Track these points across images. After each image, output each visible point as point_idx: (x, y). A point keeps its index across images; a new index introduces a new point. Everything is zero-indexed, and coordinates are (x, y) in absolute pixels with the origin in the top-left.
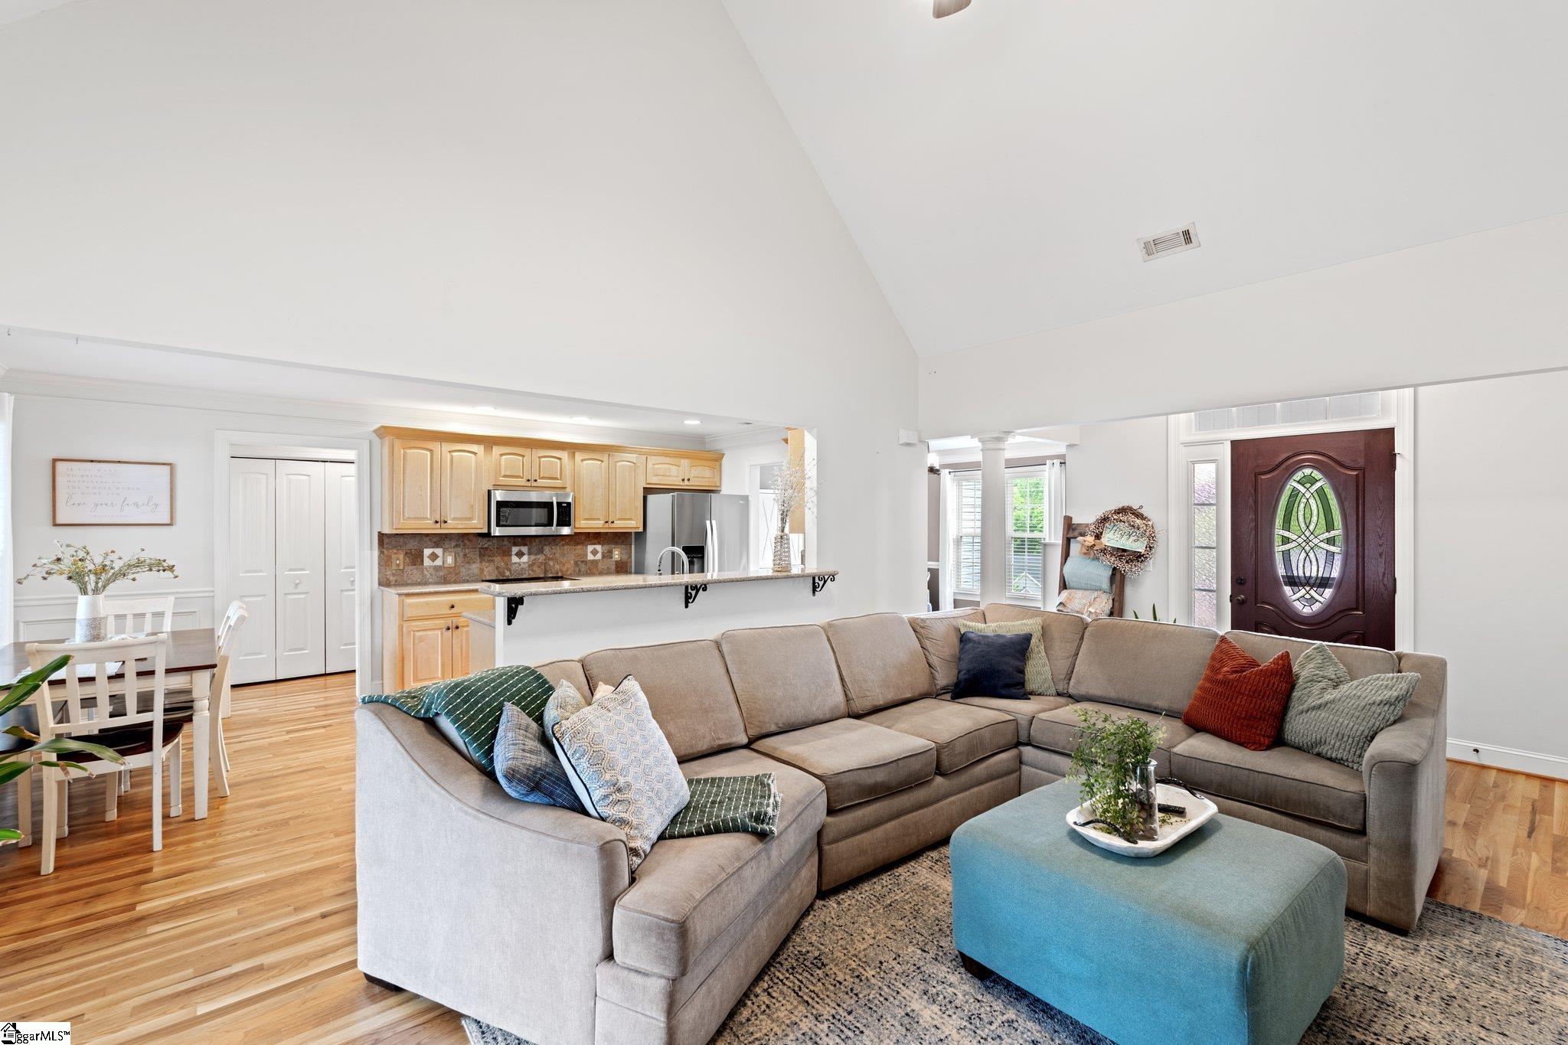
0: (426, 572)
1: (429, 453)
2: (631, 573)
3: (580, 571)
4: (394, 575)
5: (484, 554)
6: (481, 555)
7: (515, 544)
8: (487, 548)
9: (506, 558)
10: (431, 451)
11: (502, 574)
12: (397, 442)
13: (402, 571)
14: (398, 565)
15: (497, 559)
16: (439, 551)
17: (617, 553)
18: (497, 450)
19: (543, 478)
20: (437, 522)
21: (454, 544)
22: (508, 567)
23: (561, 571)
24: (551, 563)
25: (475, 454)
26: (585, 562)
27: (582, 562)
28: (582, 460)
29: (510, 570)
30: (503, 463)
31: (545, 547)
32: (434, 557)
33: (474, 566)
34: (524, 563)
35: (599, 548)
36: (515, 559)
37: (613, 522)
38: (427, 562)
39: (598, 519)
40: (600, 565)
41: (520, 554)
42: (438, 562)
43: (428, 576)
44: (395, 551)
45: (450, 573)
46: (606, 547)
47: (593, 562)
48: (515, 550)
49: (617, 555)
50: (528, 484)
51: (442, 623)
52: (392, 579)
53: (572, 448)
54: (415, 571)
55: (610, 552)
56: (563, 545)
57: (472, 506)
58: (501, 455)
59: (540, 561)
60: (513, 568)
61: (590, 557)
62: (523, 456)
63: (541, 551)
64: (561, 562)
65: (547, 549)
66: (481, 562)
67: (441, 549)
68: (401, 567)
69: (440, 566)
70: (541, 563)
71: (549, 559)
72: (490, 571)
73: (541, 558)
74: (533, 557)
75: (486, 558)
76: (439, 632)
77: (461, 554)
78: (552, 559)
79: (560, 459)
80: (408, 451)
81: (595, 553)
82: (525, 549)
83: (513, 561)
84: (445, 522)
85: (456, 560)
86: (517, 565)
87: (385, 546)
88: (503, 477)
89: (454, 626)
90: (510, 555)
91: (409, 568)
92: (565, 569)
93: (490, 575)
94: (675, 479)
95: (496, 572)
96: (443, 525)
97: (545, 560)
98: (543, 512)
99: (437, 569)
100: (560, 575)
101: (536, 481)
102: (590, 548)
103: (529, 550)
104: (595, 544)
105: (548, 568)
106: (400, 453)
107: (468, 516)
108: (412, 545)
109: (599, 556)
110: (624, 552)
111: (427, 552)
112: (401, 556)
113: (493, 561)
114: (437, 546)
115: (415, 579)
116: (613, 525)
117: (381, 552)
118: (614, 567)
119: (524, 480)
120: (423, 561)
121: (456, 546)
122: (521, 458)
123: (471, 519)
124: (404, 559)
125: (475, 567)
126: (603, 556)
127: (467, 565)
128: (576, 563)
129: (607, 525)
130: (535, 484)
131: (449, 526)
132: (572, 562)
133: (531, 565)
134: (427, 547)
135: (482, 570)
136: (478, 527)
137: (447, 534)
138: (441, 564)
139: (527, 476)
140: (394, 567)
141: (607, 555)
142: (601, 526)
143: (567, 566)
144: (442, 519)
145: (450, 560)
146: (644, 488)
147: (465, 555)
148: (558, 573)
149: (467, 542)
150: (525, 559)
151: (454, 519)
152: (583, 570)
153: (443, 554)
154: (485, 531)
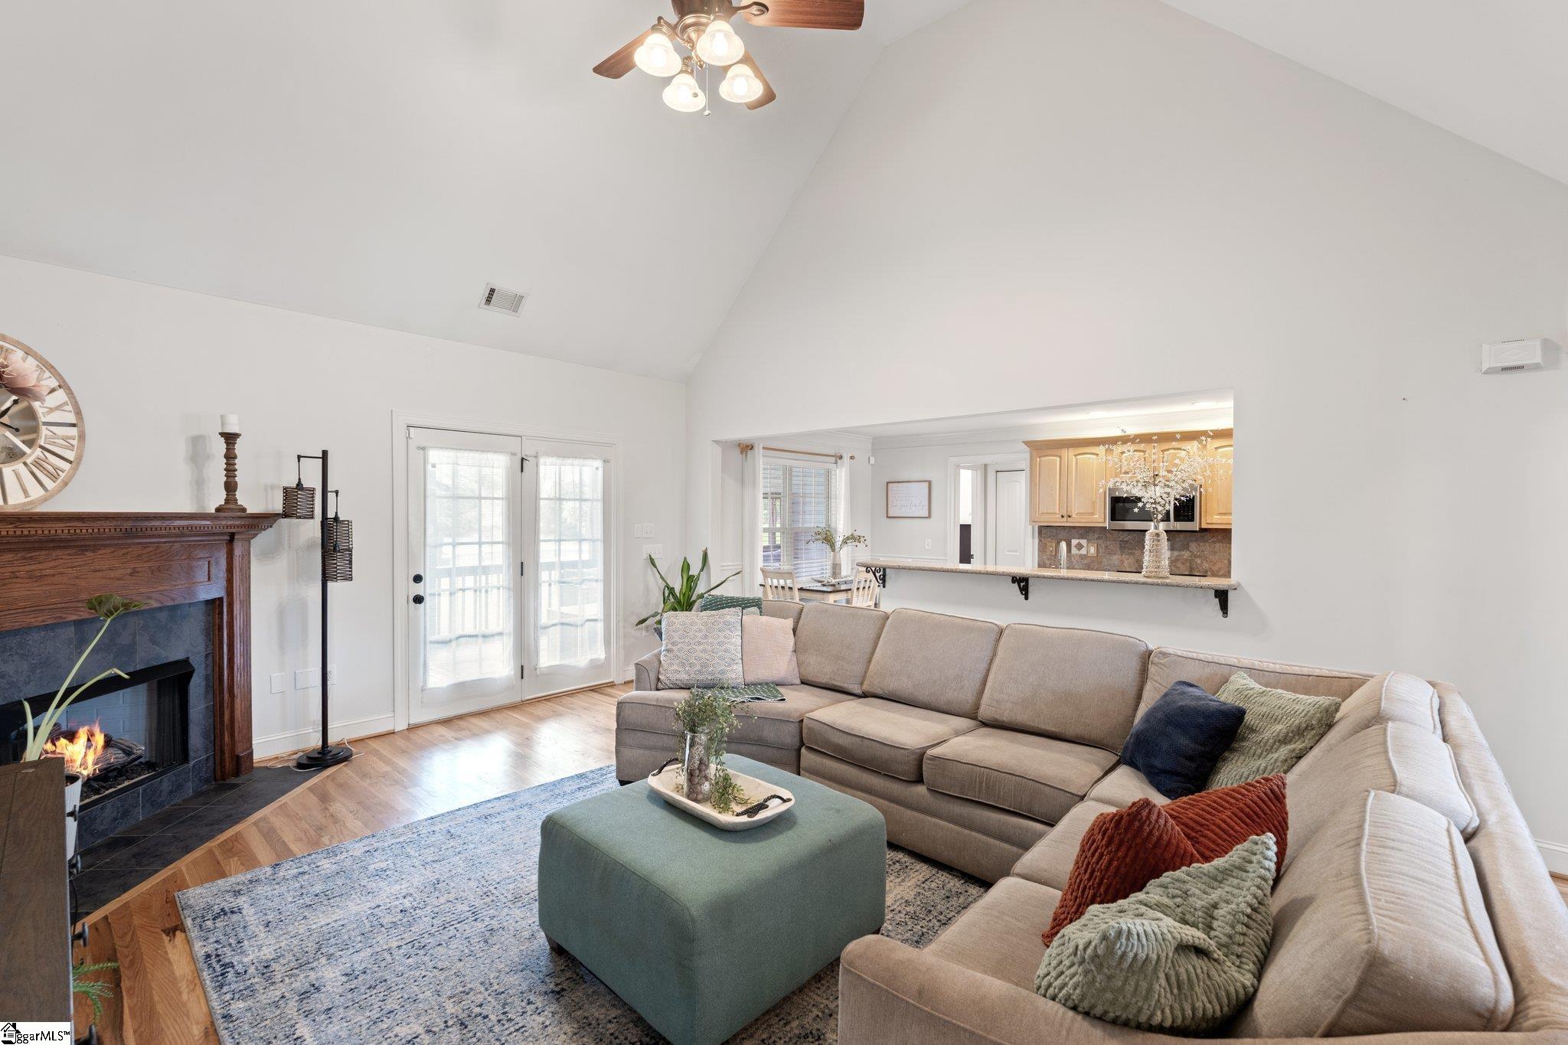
0: (1073, 559)
1: (1059, 460)
4: (1048, 559)
5: (1124, 547)
8: (1127, 541)
10: (1060, 457)
13: (1055, 556)
14: (1051, 551)
16: (1084, 542)
18: (1118, 449)
20: (1063, 517)
21: (1096, 536)
24: (1199, 561)
25: (1098, 454)
31: (1191, 544)
32: (1080, 546)
33: (1115, 557)
38: (1074, 551)
42: (1083, 551)
43: (1075, 562)
44: (1049, 539)
45: (1093, 562)
52: (1047, 562)
56: (1214, 543)
57: (1094, 502)
58: (1122, 454)
62: (1144, 452)
63: (1186, 547)
65: (1193, 546)
66: (1121, 554)
67: (1086, 541)
68: (1054, 554)
69: (1085, 555)
70: (1186, 560)
71: (1196, 556)
72: (1129, 563)
73: (1186, 554)
74: (1176, 553)
75: (1126, 551)
77: (1103, 546)
78: (1199, 557)
80: (1043, 459)
84: (1071, 516)
85: (1096, 550)
87: (1043, 535)
88: (1124, 473)
93: (1129, 567)
96: (1069, 519)
97: (1191, 557)
99: (1082, 557)
105: (1195, 566)
106: (1036, 462)
107: (1090, 511)
108: (1063, 535)
111: (1074, 542)
112: (1055, 545)
114: (1082, 537)
117: (1040, 541)
121: (1094, 538)
123: (1093, 514)
125: (1116, 559)
127: (1108, 557)
131: (1073, 521)
134: (1074, 538)
135: (1122, 562)
136: (1099, 521)
137: (1090, 527)
138: (1086, 553)
140: (1048, 553)
144: (1065, 513)
145: (1092, 550)
147: (1106, 547)
149: (1109, 535)
151: (1078, 514)
153: (1086, 545)
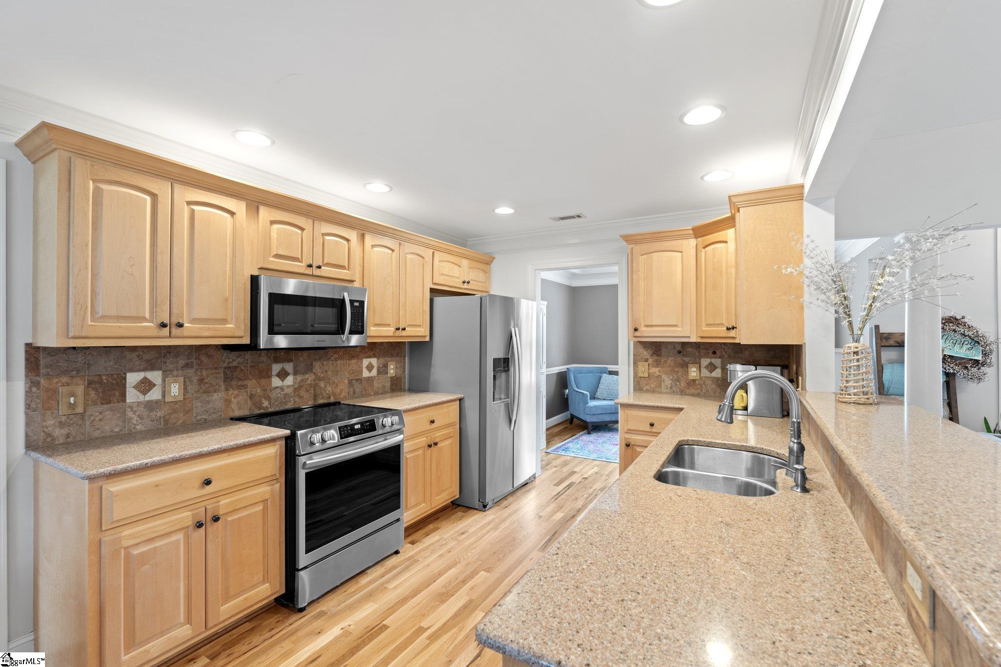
0: (130, 414)
1: (148, 199)
2: (404, 391)
3: (354, 393)
4: (61, 425)
5: (231, 376)
6: (227, 379)
7: (276, 361)
8: (236, 367)
9: (263, 382)
10: (154, 196)
11: (259, 405)
12: (80, 167)
13: (82, 416)
14: (72, 406)
15: (251, 383)
16: (155, 376)
17: (392, 367)
18: (266, 213)
19: (328, 265)
20: (163, 325)
21: (182, 362)
22: (267, 392)
23: (334, 394)
24: (322, 384)
25: (232, 214)
26: (360, 380)
27: (357, 380)
28: (373, 246)
29: (268, 398)
30: (274, 235)
31: (315, 363)
32: (145, 386)
33: (216, 396)
34: (288, 387)
35: (374, 361)
36: (276, 382)
37: (404, 329)
38: (132, 396)
39: (389, 325)
40: (375, 383)
41: (283, 375)
42: (155, 395)
43: (135, 419)
44: (65, 379)
45: (173, 412)
46: (382, 360)
47: (370, 380)
48: (276, 368)
49: (392, 370)
50: (309, 271)
51: (186, 517)
52: (58, 433)
53: (363, 228)
54: (108, 414)
55: (386, 366)
56: (336, 360)
57: (226, 300)
58: (273, 222)
59: (308, 382)
60: (273, 395)
61: (366, 374)
62: (302, 229)
63: (309, 369)
64: (334, 383)
65: (317, 365)
66: (227, 390)
67: (160, 373)
68: (80, 409)
69: (156, 402)
70: (310, 385)
71: (320, 379)
72: (240, 404)
73: (310, 378)
74: (299, 378)
75: (234, 383)
76: (180, 536)
77: (195, 379)
79: (348, 240)
80: (104, 187)
81: (370, 368)
82: (289, 367)
83: (274, 385)
84: (180, 325)
85: (185, 388)
86: (278, 391)
87: (42, 371)
88: (274, 257)
89: (209, 518)
90: (269, 376)
91: (94, 411)
92: (338, 391)
93: (240, 409)
94: (457, 280)
95: (249, 403)
96: (176, 331)
97: (315, 380)
98: (330, 313)
99: (151, 406)
100: (332, 400)
101: (319, 267)
102: (366, 362)
103: (295, 367)
104: (370, 357)
105: (318, 392)
106: (86, 188)
107: (220, 316)
108: (104, 367)
109: (374, 372)
110: (398, 365)
111: (133, 378)
112: (80, 390)
113: (245, 387)
114: (151, 366)
115: (107, 428)
116: (404, 333)
117: (33, 384)
118: (388, 385)
119: (303, 264)
120: (123, 395)
121: (187, 366)
122: (299, 231)
123: (224, 321)
124: (86, 394)
125: (217, 398)
126: (379, 372)
127: (205, 396)
128: (350, 383)
129: (398, 333)
130: (317, 272)
131: (186, 334)
132: (346, 381)
133: (297, 389)
134: (132, 370)
135: (228, 402)
136: (237, 334)
137: (170, 347)
138: (160, 397)
139: (307, 260)
140: (63, 410)
141: (383, 370)
142: (392, 334)
143: (341, 387)
144: (175, 320)
145: (175, 390)
146: (430, 288)
147: (201, 381)
148: (329, 398)
149: (204, 359)
150: (290, 380)
151: (193, 321)
152: (358, 390)
153: (164, 381)
154: (246, 340)
